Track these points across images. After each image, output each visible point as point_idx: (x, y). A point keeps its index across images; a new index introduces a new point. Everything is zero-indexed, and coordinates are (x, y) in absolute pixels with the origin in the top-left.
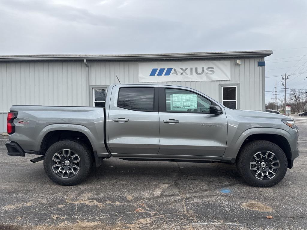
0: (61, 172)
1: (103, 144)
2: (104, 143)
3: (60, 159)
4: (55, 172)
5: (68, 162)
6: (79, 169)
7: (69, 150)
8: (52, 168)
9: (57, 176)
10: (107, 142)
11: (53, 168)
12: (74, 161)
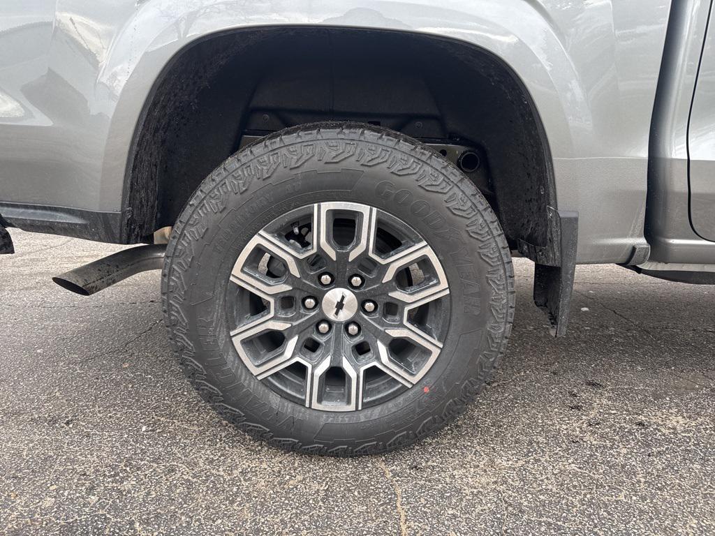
0: (299, 370)
1: (640, 160)
2: (644, 154)
3: (291, 279)
4: (255, 371)
5: (349, 295)
6: (436, 353)
7: (364, 209)
8: (237, 341)
9: (275, 400)
10: (675, 150)
11: (244, 342)
12: (398, 295)
